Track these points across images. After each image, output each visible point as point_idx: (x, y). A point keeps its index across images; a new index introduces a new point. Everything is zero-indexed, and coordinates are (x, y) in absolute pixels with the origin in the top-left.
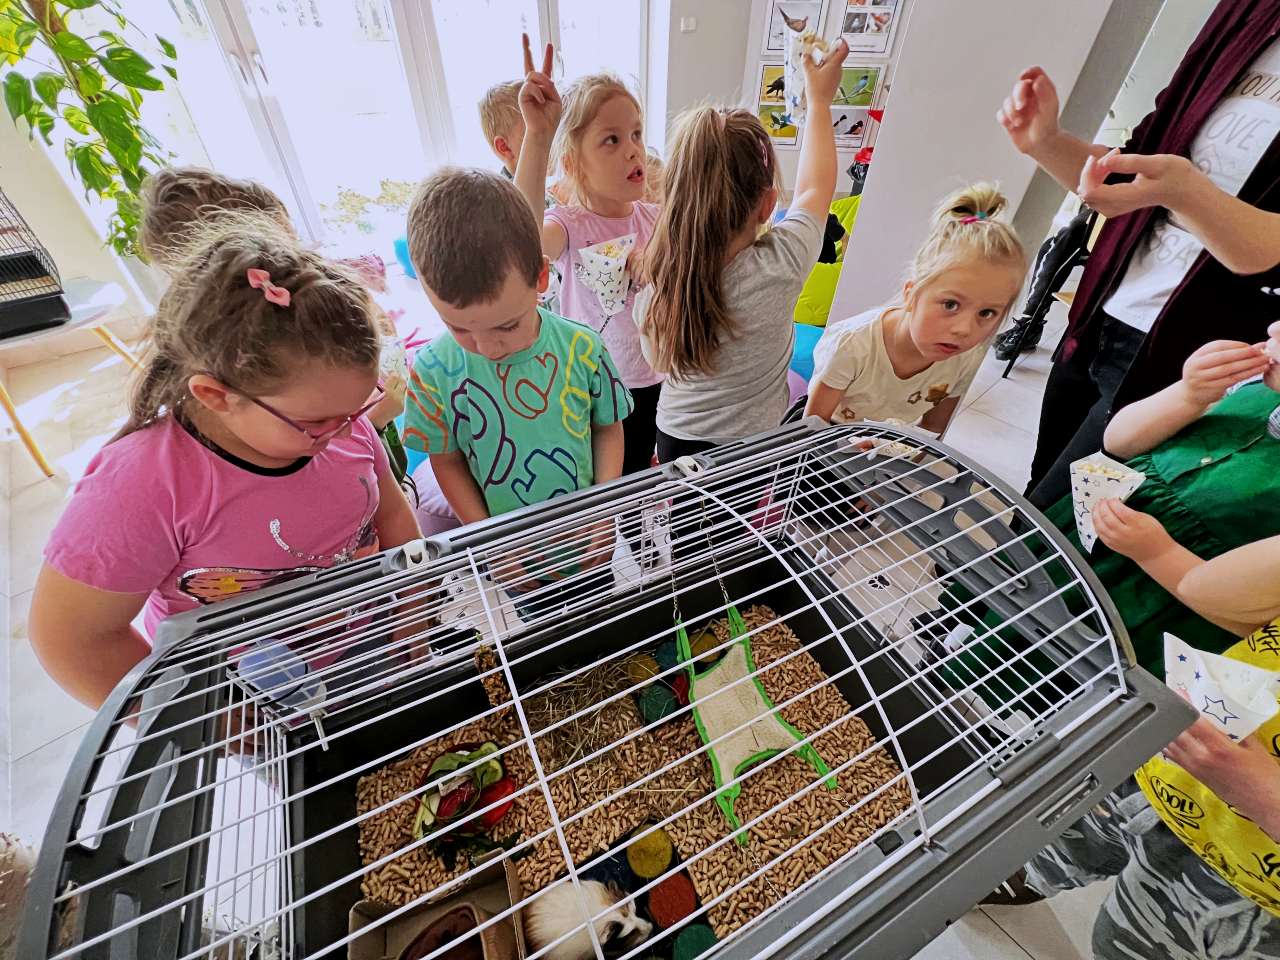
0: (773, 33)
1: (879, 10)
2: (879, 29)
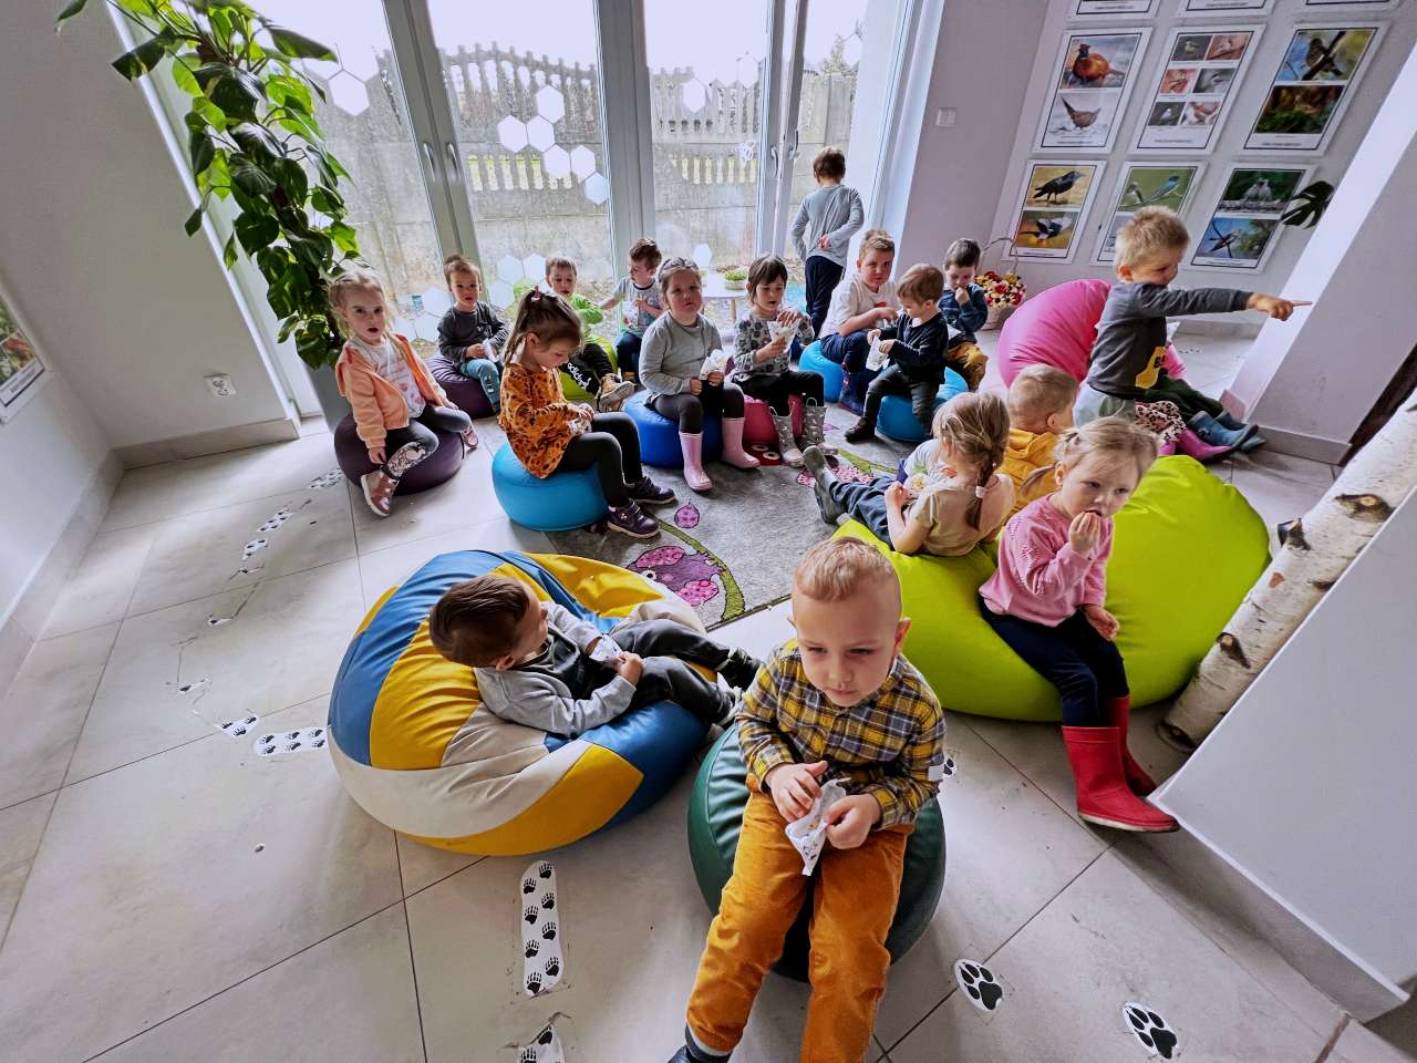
0: (1050, 128)
1: (1200, 98)
2: (1201, 121)
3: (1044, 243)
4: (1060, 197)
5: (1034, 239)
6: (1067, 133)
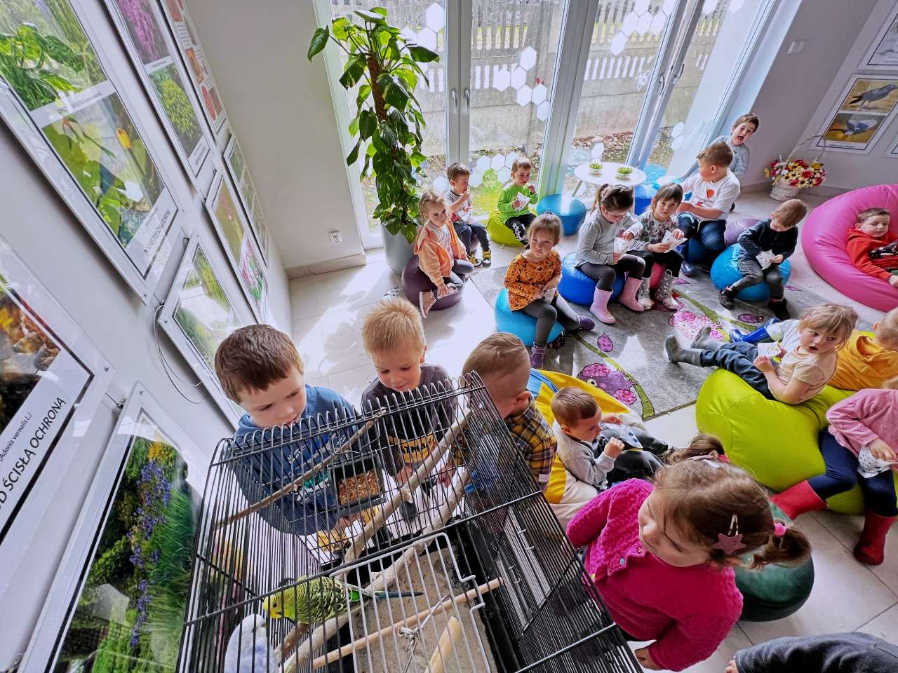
3: (849, 137)
4: (872, 104)
5: (841, 135)
6: (893, 55)
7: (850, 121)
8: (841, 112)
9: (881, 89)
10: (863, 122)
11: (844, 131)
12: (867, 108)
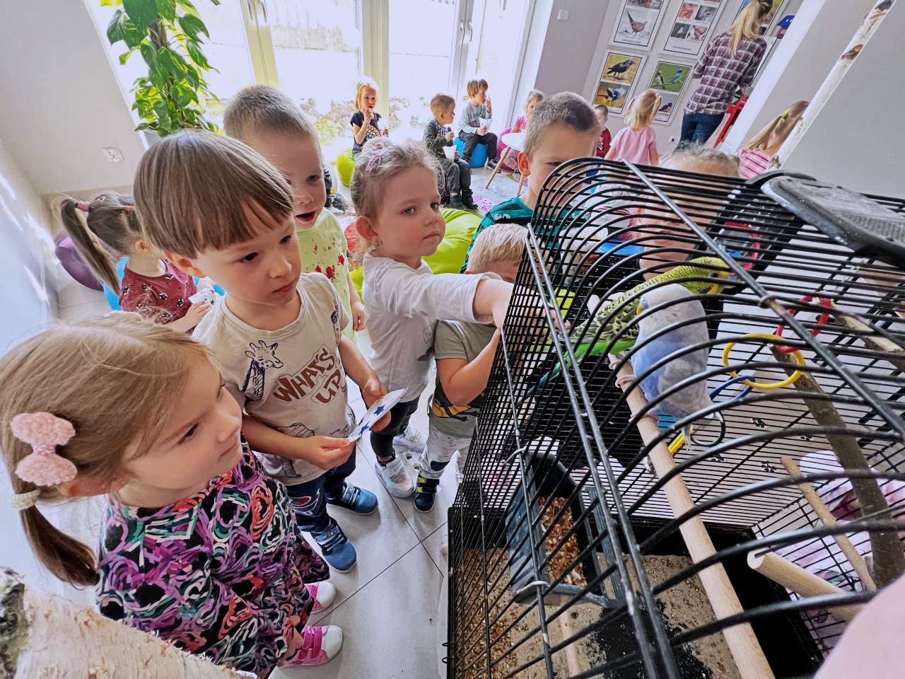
3: (610, 103)
4: (621, 75)
5: (605, 100)
6: (628, 35)
7: (610, 89)
8: (602, 80)
9: (624, 63)
10: (617, 90)
11: (607, 98)
12: (617, 78)
